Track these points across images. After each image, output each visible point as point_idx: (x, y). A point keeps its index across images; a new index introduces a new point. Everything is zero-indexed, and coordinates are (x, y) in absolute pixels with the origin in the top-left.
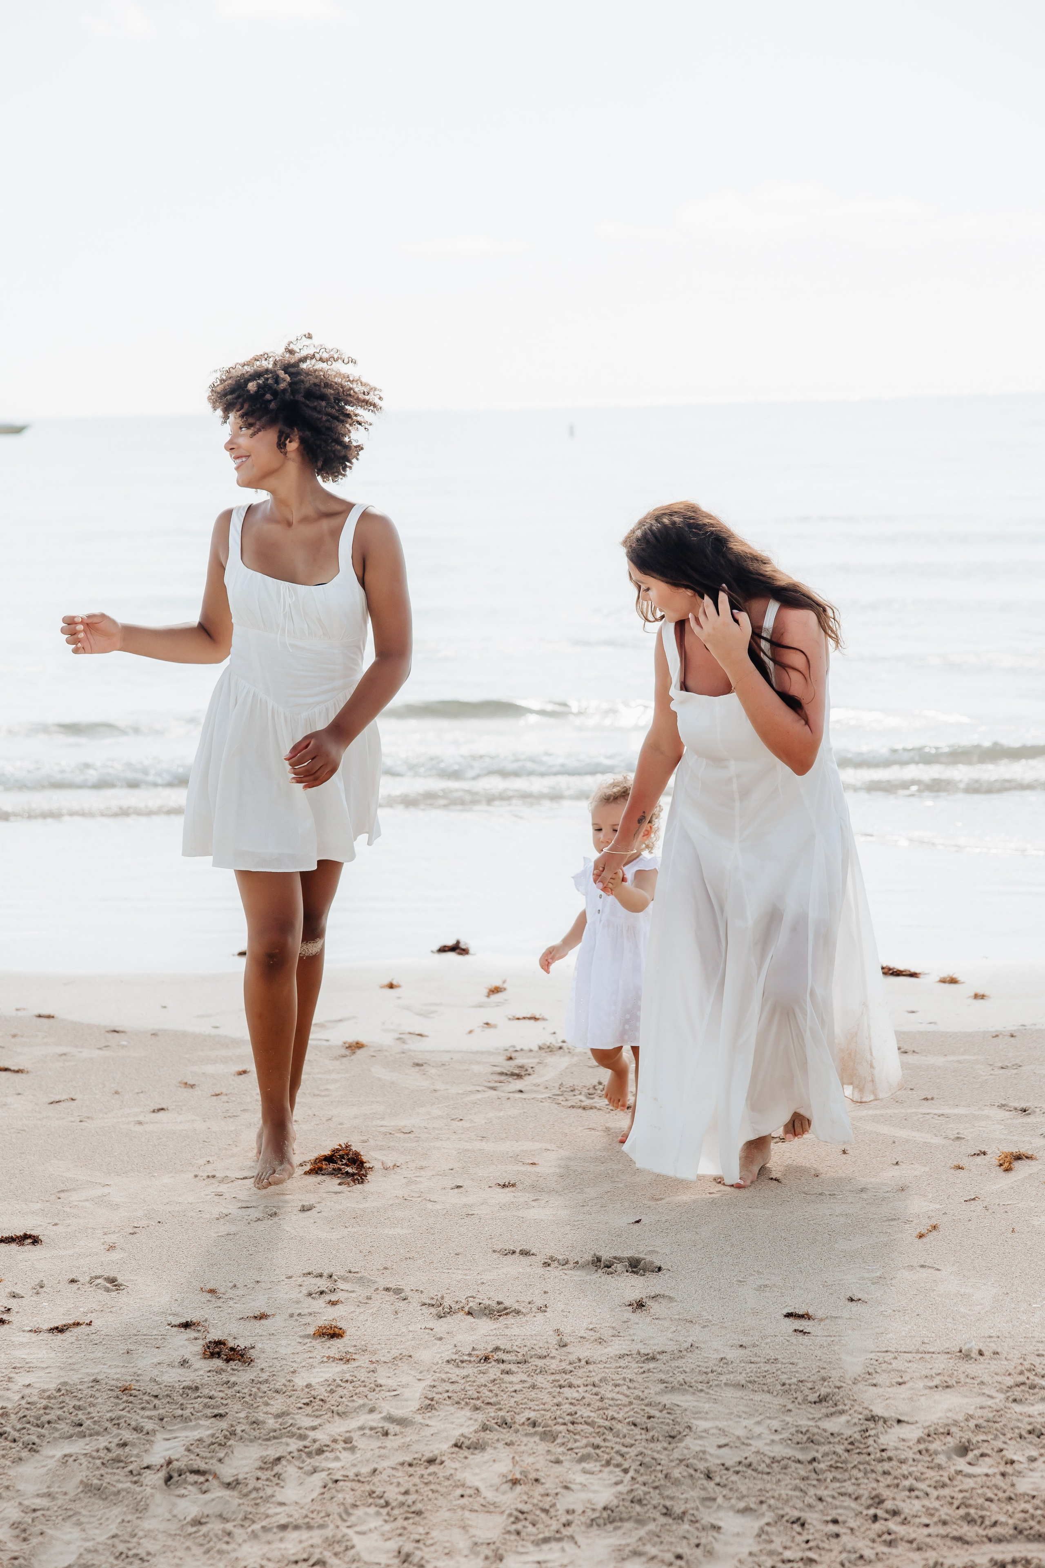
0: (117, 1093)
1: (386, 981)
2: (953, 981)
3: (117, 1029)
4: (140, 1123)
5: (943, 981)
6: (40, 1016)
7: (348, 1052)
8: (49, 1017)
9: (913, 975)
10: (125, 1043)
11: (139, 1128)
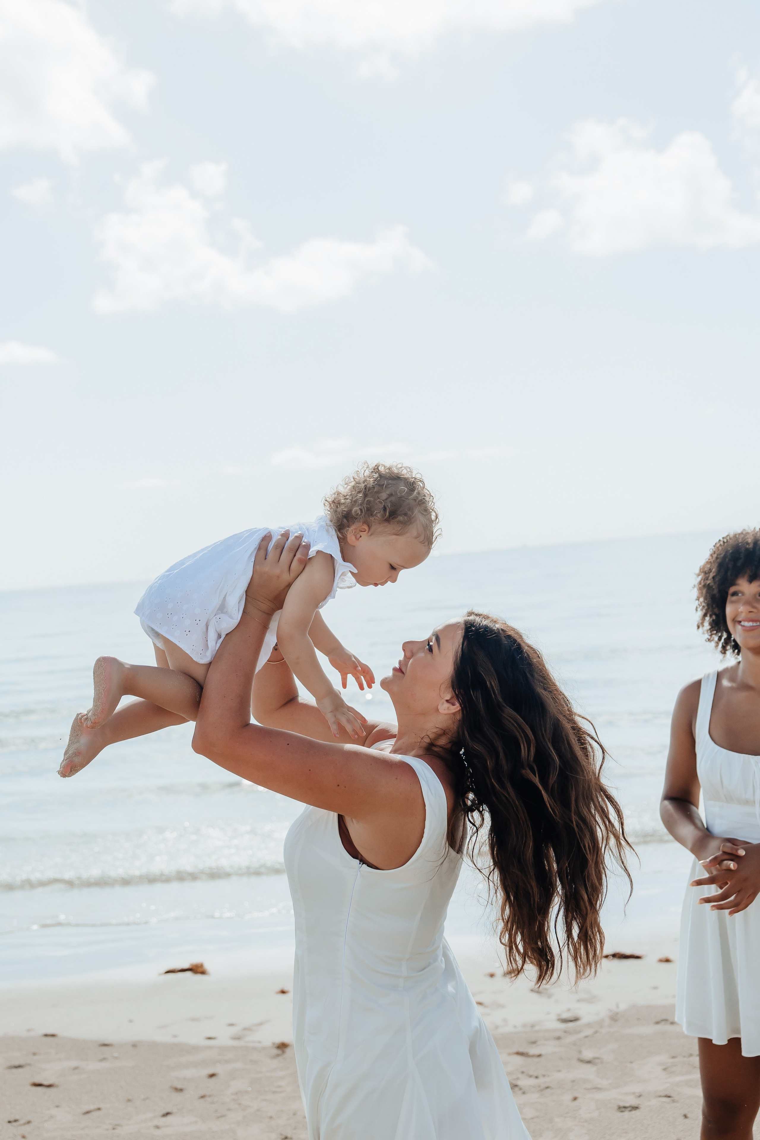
0: (129, 1100)
1: (279, 988)
2: (667, 961)
3: (106, 1042)
4: (157, 1127)
5: (661, 961)
6: (46, 1035)
7: (279, 1052)
8: (53, 1036)
9: (638, 957)
10: (116, 1055)
11: (157, 1132)
